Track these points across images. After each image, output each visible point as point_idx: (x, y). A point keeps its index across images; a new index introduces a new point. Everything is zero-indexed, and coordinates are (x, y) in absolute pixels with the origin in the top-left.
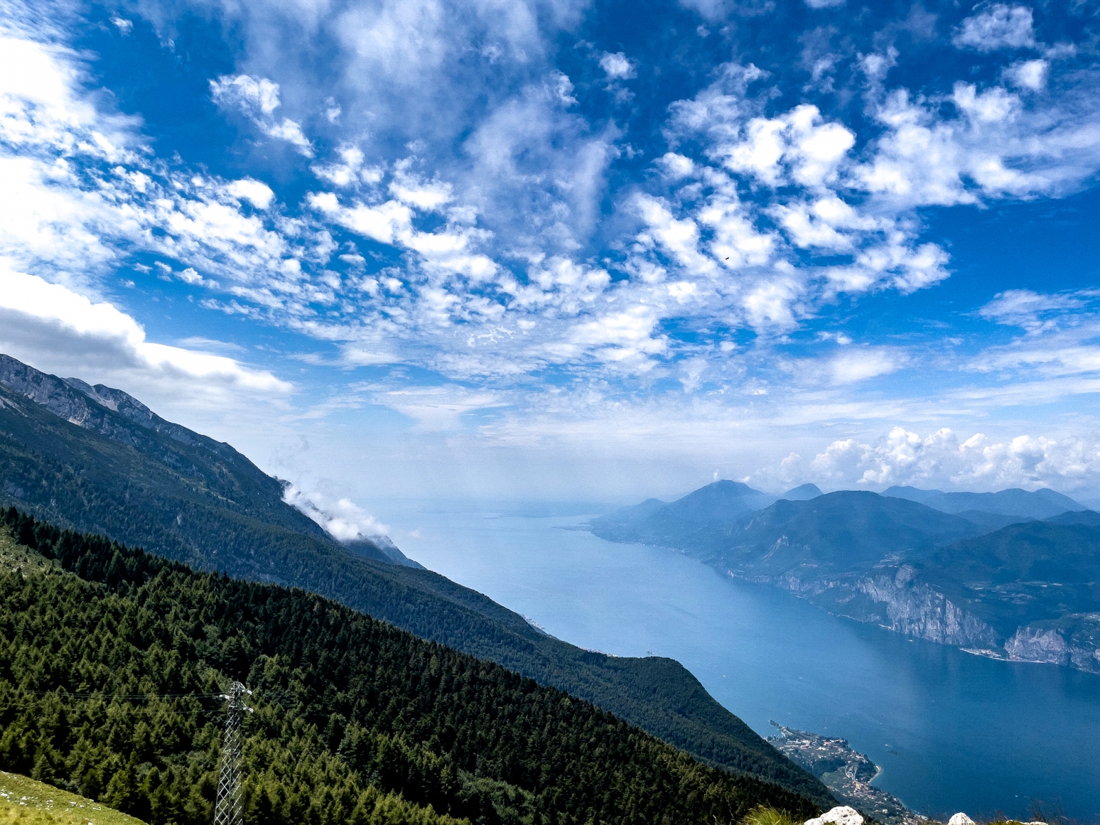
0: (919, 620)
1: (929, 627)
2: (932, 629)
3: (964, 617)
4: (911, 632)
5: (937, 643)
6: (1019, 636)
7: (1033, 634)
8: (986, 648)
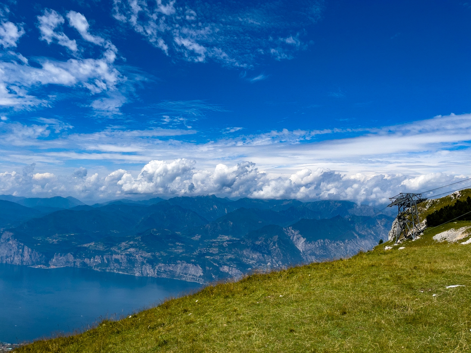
0: (11, 256)
1: (16, 258)
2: (17, 260)
3: (32, 252)
4: (7, 262)
5: (19, 265)
6: (55, 258)
7: (61, 256)
8: (40, 264)
